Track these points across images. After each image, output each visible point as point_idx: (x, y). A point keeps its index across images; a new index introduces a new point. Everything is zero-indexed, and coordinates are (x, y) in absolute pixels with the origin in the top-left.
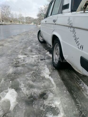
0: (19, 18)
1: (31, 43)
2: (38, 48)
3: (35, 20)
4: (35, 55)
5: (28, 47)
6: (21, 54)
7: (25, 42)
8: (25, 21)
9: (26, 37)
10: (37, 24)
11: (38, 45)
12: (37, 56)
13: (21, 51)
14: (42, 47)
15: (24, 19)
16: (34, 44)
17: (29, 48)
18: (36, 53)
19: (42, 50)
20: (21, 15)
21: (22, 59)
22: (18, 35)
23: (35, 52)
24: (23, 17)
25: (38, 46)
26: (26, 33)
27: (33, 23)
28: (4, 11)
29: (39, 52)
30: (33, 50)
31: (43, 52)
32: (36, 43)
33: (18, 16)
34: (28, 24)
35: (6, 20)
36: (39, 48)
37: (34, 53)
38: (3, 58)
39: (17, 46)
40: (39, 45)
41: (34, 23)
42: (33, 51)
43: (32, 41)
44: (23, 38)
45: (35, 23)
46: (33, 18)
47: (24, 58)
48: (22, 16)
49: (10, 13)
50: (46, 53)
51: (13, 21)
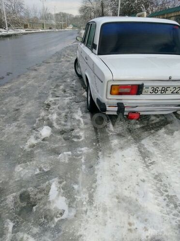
0: (42, 18)
1: (65, 78)
2: (74, 86)
3: (76, 18)
4: (69, 96)
5: (60, 85)
6: (51, 96)
7: (56, 78)
8: (54, 22)
9: (57, 66)
10: (80, 28)
11: (75, 81)
12: (71, 98)
13: (51, 92)
14: (80, 84)
15: (51, 19)
16: (69, 80)
17: (62, 87)
18: (71, 94)
19: (78, 89)
20: (47, 9)
21: (53, 101)
22: (43, 62)
23: (69, 93)
24: (50, 14)
25: (74, 83)
26: (56, 57)
27: (71, 27)
28: (9, 4)
29: (75, 93)
30: (66, 90)
31: (80, 92)
32: (72, 77)
33: (40, 13)
34: (62, 28)
35: (15, 23)
36: (76, 86)
37: (68, 95)
38: (32, 101)
39: (45, 84)
40: (76, 83)
41: (74, 26)
42: (67, 92)
43: (66, 76)
44: (53, 69)
45: (76, 27)
46: (70, 15)
47: (55, 100)
48: (48, 12)
49: (22, 8)
50: (83, 93)
51: (30, 25)
